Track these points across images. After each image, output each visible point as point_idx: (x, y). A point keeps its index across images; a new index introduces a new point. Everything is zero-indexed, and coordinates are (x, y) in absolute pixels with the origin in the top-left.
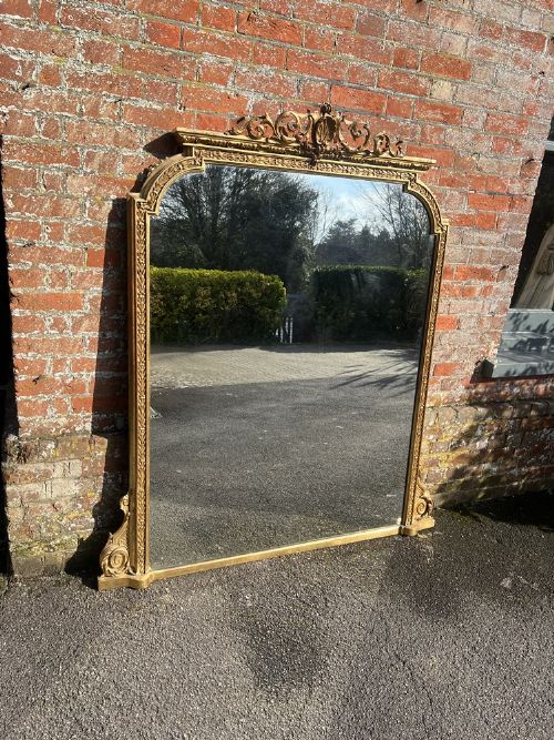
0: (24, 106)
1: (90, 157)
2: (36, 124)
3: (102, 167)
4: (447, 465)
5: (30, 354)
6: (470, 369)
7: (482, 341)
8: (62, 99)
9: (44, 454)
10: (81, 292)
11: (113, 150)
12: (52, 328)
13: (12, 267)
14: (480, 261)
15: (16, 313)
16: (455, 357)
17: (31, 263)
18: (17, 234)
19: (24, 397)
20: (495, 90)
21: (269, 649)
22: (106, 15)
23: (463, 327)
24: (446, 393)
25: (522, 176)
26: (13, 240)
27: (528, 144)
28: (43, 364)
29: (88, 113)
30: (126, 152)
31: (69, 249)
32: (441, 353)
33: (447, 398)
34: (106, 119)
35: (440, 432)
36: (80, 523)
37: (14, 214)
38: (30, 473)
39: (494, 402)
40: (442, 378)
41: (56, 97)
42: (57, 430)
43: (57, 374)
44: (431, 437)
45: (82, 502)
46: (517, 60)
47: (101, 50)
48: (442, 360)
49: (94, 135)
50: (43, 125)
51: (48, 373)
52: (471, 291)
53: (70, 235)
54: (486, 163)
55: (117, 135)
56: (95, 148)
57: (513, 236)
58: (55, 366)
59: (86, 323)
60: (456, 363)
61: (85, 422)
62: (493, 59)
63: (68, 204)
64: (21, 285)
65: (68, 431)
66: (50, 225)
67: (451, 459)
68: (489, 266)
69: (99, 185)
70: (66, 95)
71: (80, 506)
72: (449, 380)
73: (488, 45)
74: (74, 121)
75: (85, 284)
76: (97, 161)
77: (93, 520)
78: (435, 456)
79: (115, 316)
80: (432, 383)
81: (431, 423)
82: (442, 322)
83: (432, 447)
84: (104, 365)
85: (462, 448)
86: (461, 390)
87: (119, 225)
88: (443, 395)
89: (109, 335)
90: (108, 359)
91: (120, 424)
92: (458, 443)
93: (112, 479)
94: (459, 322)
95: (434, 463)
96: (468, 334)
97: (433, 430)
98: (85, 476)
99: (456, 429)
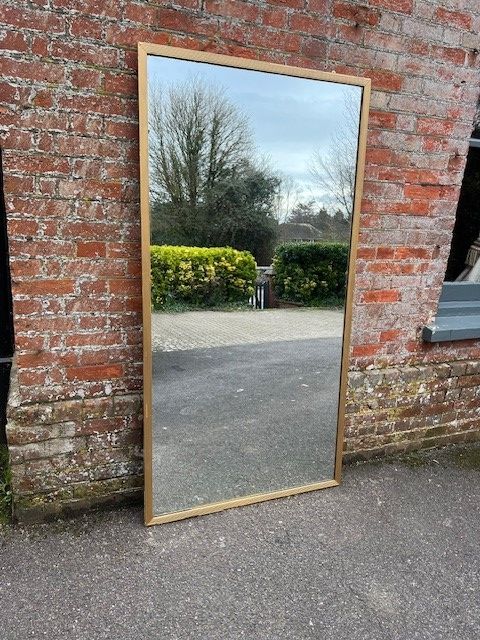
0: (22, 125)
1: (79, 166)
2: (32, 139)
3: (89, 173)
4: (395, 419)
5: (29, 332)
6: (413, 335)
7: (421, 310)
8: (54, 118)
9: (43, 417)
10: (73, 278)
11: (98, 159)
12: (48, 309)
13: (12, 259)
14: (416, 242)
15: (17, 297)
16: (398, 326)
17: (29, 256)
18: (18, 230)
19: (25, 369)
20: (424, 98)
22: (90, 48)
23: (404, 299)
24: (392, 356)
25: (450, 170)
26: (14, 236)
27: (453, 143)
28: (41, 340)
29: (76, 129)
30: (108, 160)
31: (62, 242)
32: (386, 322)
33: (393, 360)
34: (91, 133)
35: (388, 391)
36: (75, 476)
37: (14, 215)
38: (31, 435)
39: (434, 363)
40: (388, 343)
41: (49, 116)
42: (54, 396)
43: (53, 349)
44: (380, 395)
45: (76, 458)
46: (441, 72)
47: (86, 76)
48: (387, 328)
49: (82, 147)
50: (38, 140)
51: (46, 347)
52: (410, 267)
53: (63, 231)
54: (419, 159)
55: (101, 146)
56: (82, 157)
57: (444, 220)
58: (52, 342)
59: (77, 305)
60: (399, 330)
61: (77, 390)
62: (421, 73)
63: (60, 205)
64: (22, 274)
65: (63, 397)
66: (46, 223)
67: (397, 413)
68: (425, 247)
69: (87, 188)
70: (57, 114)
71: (74, 461)
72: (393, 345)
73: (416, 61)
74: (63, 136)
75: (76, 272)
76: (84, 168)
77: (86, 474)
78: (384, 411)
79: (102, 298)
80: (379, 348)
81: (379, 383)
82: (386, 295)
83: (381, 403)
84: (93, 340)
85: (407, 404)
86: (405, 353)
87: (104, 221)
88: (389, 358)
89: (97, 314)
90: (97, 335)
91: (108, 390)
92: (404, 399)
93: (102, 438)
94: (400, 295)
95: (383, 417)
96: (408, 305)
97: (381, 389)
98: (77, 436)
99: (401, 388)
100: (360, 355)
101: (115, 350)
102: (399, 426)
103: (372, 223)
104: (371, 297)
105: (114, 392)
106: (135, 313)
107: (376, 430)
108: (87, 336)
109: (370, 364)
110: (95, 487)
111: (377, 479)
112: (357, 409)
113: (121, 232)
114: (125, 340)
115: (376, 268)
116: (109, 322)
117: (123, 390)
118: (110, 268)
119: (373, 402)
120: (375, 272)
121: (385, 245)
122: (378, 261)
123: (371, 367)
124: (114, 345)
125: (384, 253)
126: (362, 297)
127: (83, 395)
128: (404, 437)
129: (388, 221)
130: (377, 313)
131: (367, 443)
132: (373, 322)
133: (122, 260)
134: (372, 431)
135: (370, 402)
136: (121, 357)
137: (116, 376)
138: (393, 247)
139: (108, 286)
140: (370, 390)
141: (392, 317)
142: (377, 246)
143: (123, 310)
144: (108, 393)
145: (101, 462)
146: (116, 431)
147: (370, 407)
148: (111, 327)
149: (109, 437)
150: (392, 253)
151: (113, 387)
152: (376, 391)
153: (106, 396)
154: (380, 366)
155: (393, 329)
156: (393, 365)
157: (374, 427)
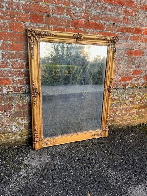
4: (136, 110)
16: (141, 68)
23: (145, 55)
24: (137, 82)
32: (136, 66)
33: (137, 84)
35: (134, 97)
40: (136, 76)
44: (131, 99)
48: (136, 69)
60: (141, 70)
67: (138, 107)
72: (138, 77)
78: (132, 106)
80: (132, 77)
81: (131, 94)
82: (136, 52)
83: (131, 102)
85: (142, 104)
86: (143, 81)
88: (135, 83)
91: (5, 91)
92: (141, 101)
93: (2, 114)
94: (143, 53)
96: (146, 59)
99: (140, 96)
100: (123, 81)
101: (6, 71)
102: (137, 113)
103: (133, 14)
104: (130, 53)
105: (8, 92)
106: (15, 52)
107: (128, 114)
109: (127, 85)
112: (121, 105)
113: (4, 4)
114: (11, 66)
115: (134, 38)
116: (1, 56)
117: (12, 92)
120: (133, 40)
121: (138, 27)
122: (135, 35)
123: (128, 86)
124: (5, 68)
125: (138, 31)
126: (126, 52)
128: (139, 117)
129: (141, 14)
130: (132, 61)
131: (124, 120)
132: (130, 65)
133: (5, 21)
134: (126, 115)
135: (127, 102)
136: (9, 75)
137: (7, 84)
138: (143, 28)
140: (127, 97)
141: (139, 64)
142: (135, 27)
143: (8, 50)
144: (4, 93)
145: (3, 125)
146: (9, 111)
147: (126, 104)
148: (3, 58)
149: (6, 114)
150: (141, 31)
151: (7, 90)
152: (129, 97)
153: (4, 94)
154: (131, 86)
155: (138, 69)
156: (137, 86)
157: (127, 113)
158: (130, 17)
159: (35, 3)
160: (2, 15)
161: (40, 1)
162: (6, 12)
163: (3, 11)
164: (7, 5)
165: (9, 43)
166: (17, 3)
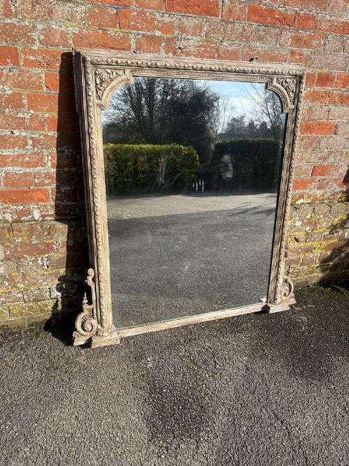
4: (320, 251)
6: (344, 170)
16: (331, 160)
21: (163, 406)
23: (340, 132)
24: (321, 192)
32: (319, 156)
33: (323, 196)
35: (316, 224)
36: (9, 297)
40: (319, 178)
44: (308, 228)
45: (8, 280)
48: (320, 162)
60: (332, 165)
61: (4, 213)
67: (323, 246)
71: (7, 284)
72: (325, 180)
77: (20, 295)
78: (310, 244)
79: (20, 115)
80: (311, 182)
81: (308, 217)
82: (321, 127)
83: (308, 236)
84: (15, 161)
85: (332, 238)
86: (335, 188)
87: (14, 20)
88: (319, 193)
89: (16, 133)
90: (18, 156)
91: (37, 215)
92: (331, 233)
93: (33, 261)
94: (336, 126)
95: (309, 250)
96: (343, 140)
97: (309, 223)
98: (7, 259)
99: (329, 222)
101: (39, 173)
103: (314, 43)
104: (307, 128)
105: (43, 216)
107: (301, 261)
108: (9, 156)
109: (299, 198)
110: (31, 308)
111: (301, 306)
113: (35, 35)
114: (49, 164)
115: (315, 96)
116: (30, 142)
117: (52, 215)
118: (26, 79)
119: (300, 235)
120: (313, 101)
121: (325, 71)
122: (317, 89)
123: (301, 201)
124: (38, 168)
125: (325, 80)
127: (10, 219)
130: (311, 145)
132: (307, 155)
133: (39, 70)
134: (296, 262)
135: (297, 234)
136: (47, 181)
137: (42, 200)
138: (335, 72)
139: (25, 101)
140: (298, 224)
141: (326, 151)
142: (318, 71)
143: (44, 130)
144: (36, 218)
145: (34, 284)
146: (47, 255)
147: (297, 240)
148: (34, 148)
149: (40, 261)
150: (332, 80)
151: (41, 212)
152: (304, 224)
153: (35, 221)
154: (309, 201)
155: (326, 163)
156: (323, 200)
157: (299, 258)
158: (305, 51)
159: (101, 31)
160: (32, 58)
161: (109, 27)
162: (40, 52)
163: (34, 51)
164: (42, 37)
165: (47, 115)
166: (62, 32)
